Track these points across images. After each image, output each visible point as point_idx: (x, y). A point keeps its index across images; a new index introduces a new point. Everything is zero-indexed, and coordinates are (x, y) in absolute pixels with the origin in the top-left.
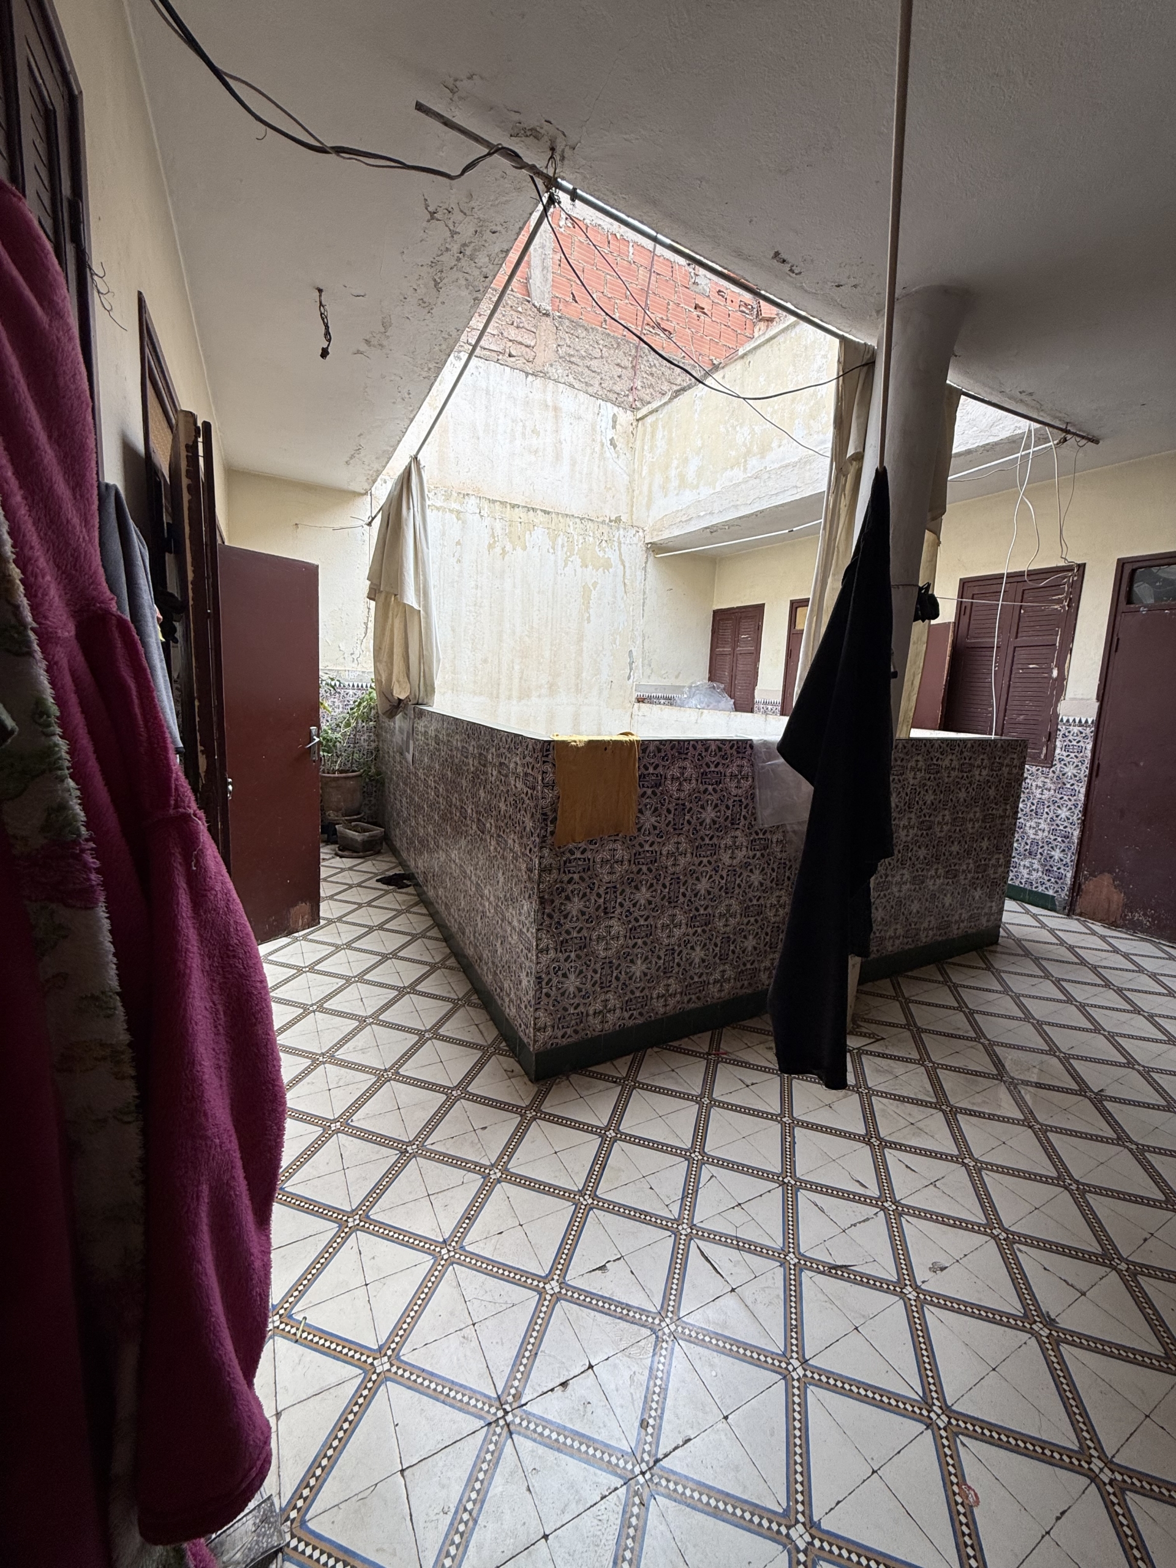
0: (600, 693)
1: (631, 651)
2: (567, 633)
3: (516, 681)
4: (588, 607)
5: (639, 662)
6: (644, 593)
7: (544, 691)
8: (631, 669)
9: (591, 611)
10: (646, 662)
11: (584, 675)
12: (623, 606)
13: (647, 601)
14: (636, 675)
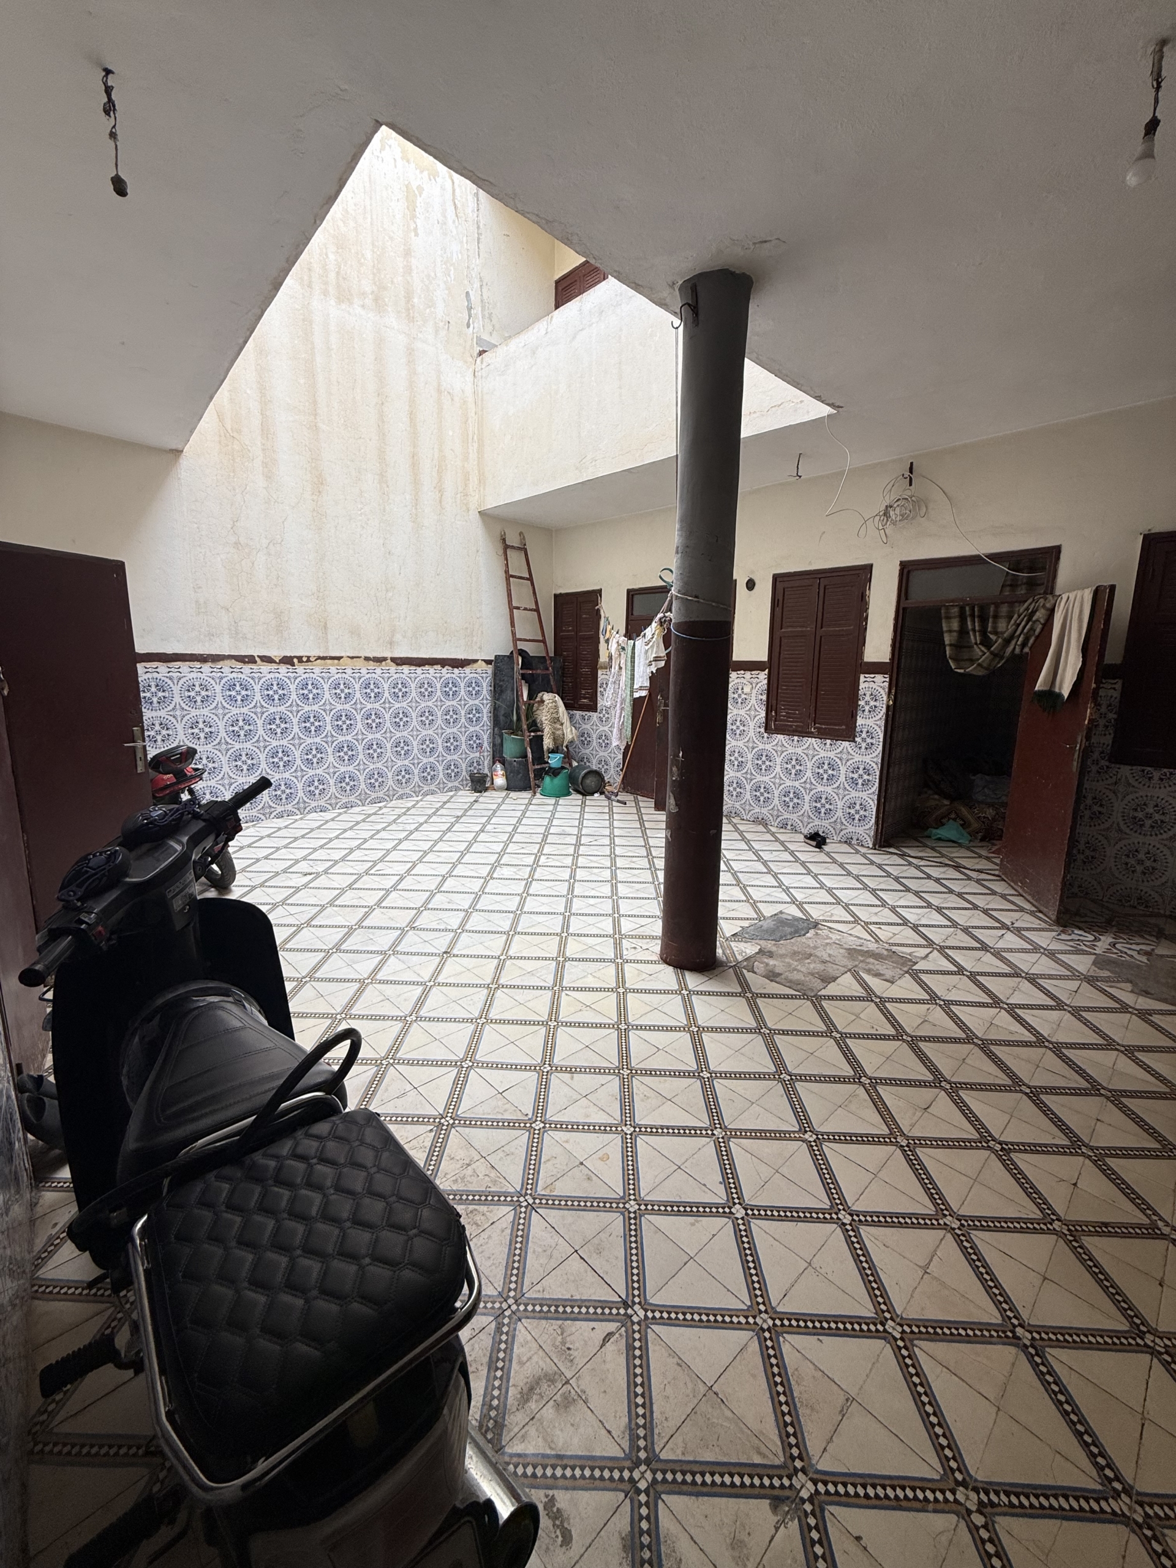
0: (437, 332)
1: (467, 293)
2: (391, 238)
3: (332, 276)
4: (413, 217)
5: (477, 311)
6: (478, 227)
7: (369, 301)
8: (470, 316)
9: (418, 221)
10: (486, 313)
11: (416, 300)
12: (455, 232)
13: (482, 237)
14: (477, 324)
